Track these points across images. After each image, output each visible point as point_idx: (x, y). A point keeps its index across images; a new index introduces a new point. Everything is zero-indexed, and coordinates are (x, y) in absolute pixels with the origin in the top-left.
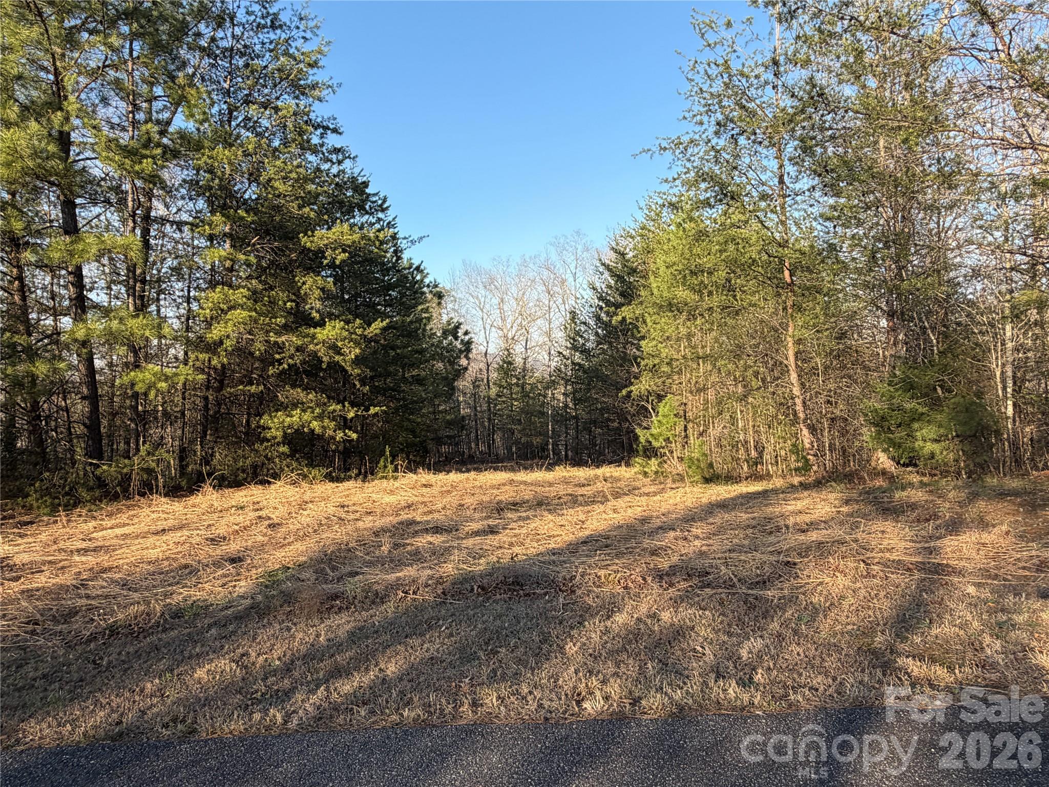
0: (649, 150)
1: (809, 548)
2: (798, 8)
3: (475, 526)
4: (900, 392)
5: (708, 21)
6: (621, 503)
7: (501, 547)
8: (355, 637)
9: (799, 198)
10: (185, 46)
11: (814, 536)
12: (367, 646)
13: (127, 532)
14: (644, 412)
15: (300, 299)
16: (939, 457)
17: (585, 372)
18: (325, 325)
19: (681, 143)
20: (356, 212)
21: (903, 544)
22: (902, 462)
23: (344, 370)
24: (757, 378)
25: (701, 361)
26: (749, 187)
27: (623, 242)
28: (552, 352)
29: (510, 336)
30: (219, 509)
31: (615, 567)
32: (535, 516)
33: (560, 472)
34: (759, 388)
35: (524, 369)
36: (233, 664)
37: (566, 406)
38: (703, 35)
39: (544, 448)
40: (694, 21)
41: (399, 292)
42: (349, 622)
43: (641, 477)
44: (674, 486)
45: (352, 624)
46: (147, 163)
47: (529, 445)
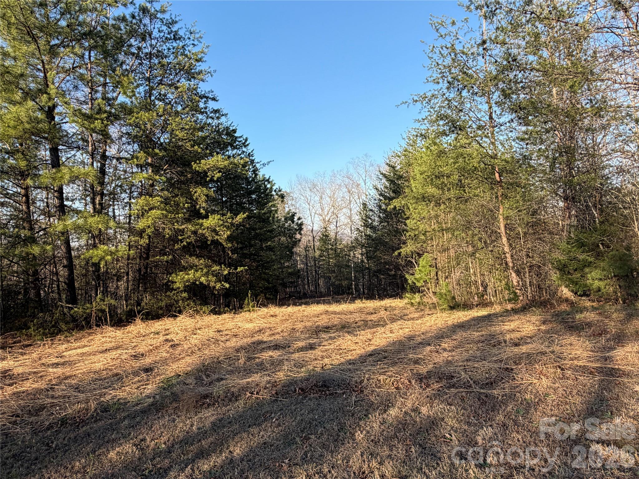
0: (406, 102)
1: (520, 358)
2: (497, 9)
3: (300, 344)
4: (575, 249)
5: (440, 22)
6: (395, 326)
7: (316, 359)
8: (216, 426)
9: (502, 128)
10: (123, 53)
11: (524, 349)
12: (223, 433)
13: (84, 351)
14: (410, 264)
15: (194, 202)
16: (604, 290)
17: (373, 240)
18: (208, 217)
19: (426, 97)
20: (229, 148)
21: (585, 354)
22: (579, 294)
23: (221, 244)
24: (481, 242)
25: (444, 232)
26: (470, 123)
27: (394, 160)
28: (353, 229)
29: (327, 219)
30: (143, 334)
31: (390, 373)
32: (339, 336)
33: (359, 304)
34: (482, 248)
35: (336, 239)
36: (134, 447)
37: (362, 261)
38: (437, 30)
39: (349, 288)
40: (431, 22)
41: (257, 195)
42: (213, 415)
43: (409, 306)
44: (430, 313)
45: (215, 417)
46: (98, 123)
47: (340, 286)
